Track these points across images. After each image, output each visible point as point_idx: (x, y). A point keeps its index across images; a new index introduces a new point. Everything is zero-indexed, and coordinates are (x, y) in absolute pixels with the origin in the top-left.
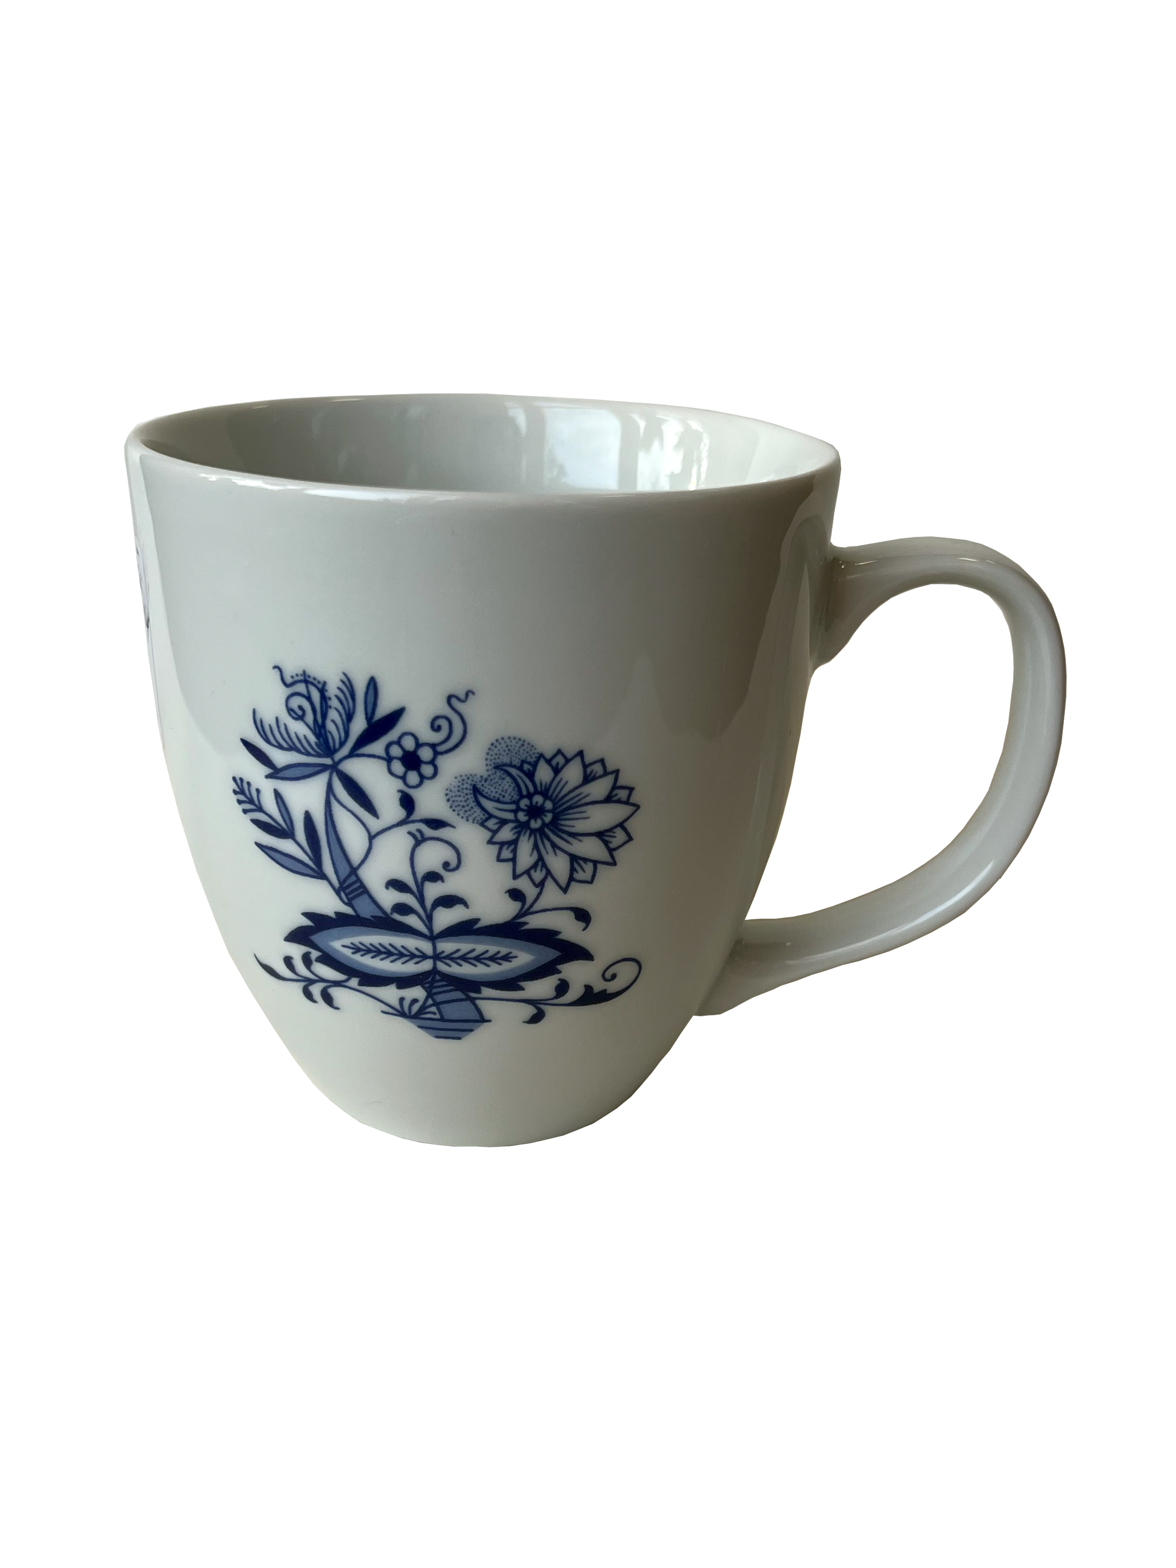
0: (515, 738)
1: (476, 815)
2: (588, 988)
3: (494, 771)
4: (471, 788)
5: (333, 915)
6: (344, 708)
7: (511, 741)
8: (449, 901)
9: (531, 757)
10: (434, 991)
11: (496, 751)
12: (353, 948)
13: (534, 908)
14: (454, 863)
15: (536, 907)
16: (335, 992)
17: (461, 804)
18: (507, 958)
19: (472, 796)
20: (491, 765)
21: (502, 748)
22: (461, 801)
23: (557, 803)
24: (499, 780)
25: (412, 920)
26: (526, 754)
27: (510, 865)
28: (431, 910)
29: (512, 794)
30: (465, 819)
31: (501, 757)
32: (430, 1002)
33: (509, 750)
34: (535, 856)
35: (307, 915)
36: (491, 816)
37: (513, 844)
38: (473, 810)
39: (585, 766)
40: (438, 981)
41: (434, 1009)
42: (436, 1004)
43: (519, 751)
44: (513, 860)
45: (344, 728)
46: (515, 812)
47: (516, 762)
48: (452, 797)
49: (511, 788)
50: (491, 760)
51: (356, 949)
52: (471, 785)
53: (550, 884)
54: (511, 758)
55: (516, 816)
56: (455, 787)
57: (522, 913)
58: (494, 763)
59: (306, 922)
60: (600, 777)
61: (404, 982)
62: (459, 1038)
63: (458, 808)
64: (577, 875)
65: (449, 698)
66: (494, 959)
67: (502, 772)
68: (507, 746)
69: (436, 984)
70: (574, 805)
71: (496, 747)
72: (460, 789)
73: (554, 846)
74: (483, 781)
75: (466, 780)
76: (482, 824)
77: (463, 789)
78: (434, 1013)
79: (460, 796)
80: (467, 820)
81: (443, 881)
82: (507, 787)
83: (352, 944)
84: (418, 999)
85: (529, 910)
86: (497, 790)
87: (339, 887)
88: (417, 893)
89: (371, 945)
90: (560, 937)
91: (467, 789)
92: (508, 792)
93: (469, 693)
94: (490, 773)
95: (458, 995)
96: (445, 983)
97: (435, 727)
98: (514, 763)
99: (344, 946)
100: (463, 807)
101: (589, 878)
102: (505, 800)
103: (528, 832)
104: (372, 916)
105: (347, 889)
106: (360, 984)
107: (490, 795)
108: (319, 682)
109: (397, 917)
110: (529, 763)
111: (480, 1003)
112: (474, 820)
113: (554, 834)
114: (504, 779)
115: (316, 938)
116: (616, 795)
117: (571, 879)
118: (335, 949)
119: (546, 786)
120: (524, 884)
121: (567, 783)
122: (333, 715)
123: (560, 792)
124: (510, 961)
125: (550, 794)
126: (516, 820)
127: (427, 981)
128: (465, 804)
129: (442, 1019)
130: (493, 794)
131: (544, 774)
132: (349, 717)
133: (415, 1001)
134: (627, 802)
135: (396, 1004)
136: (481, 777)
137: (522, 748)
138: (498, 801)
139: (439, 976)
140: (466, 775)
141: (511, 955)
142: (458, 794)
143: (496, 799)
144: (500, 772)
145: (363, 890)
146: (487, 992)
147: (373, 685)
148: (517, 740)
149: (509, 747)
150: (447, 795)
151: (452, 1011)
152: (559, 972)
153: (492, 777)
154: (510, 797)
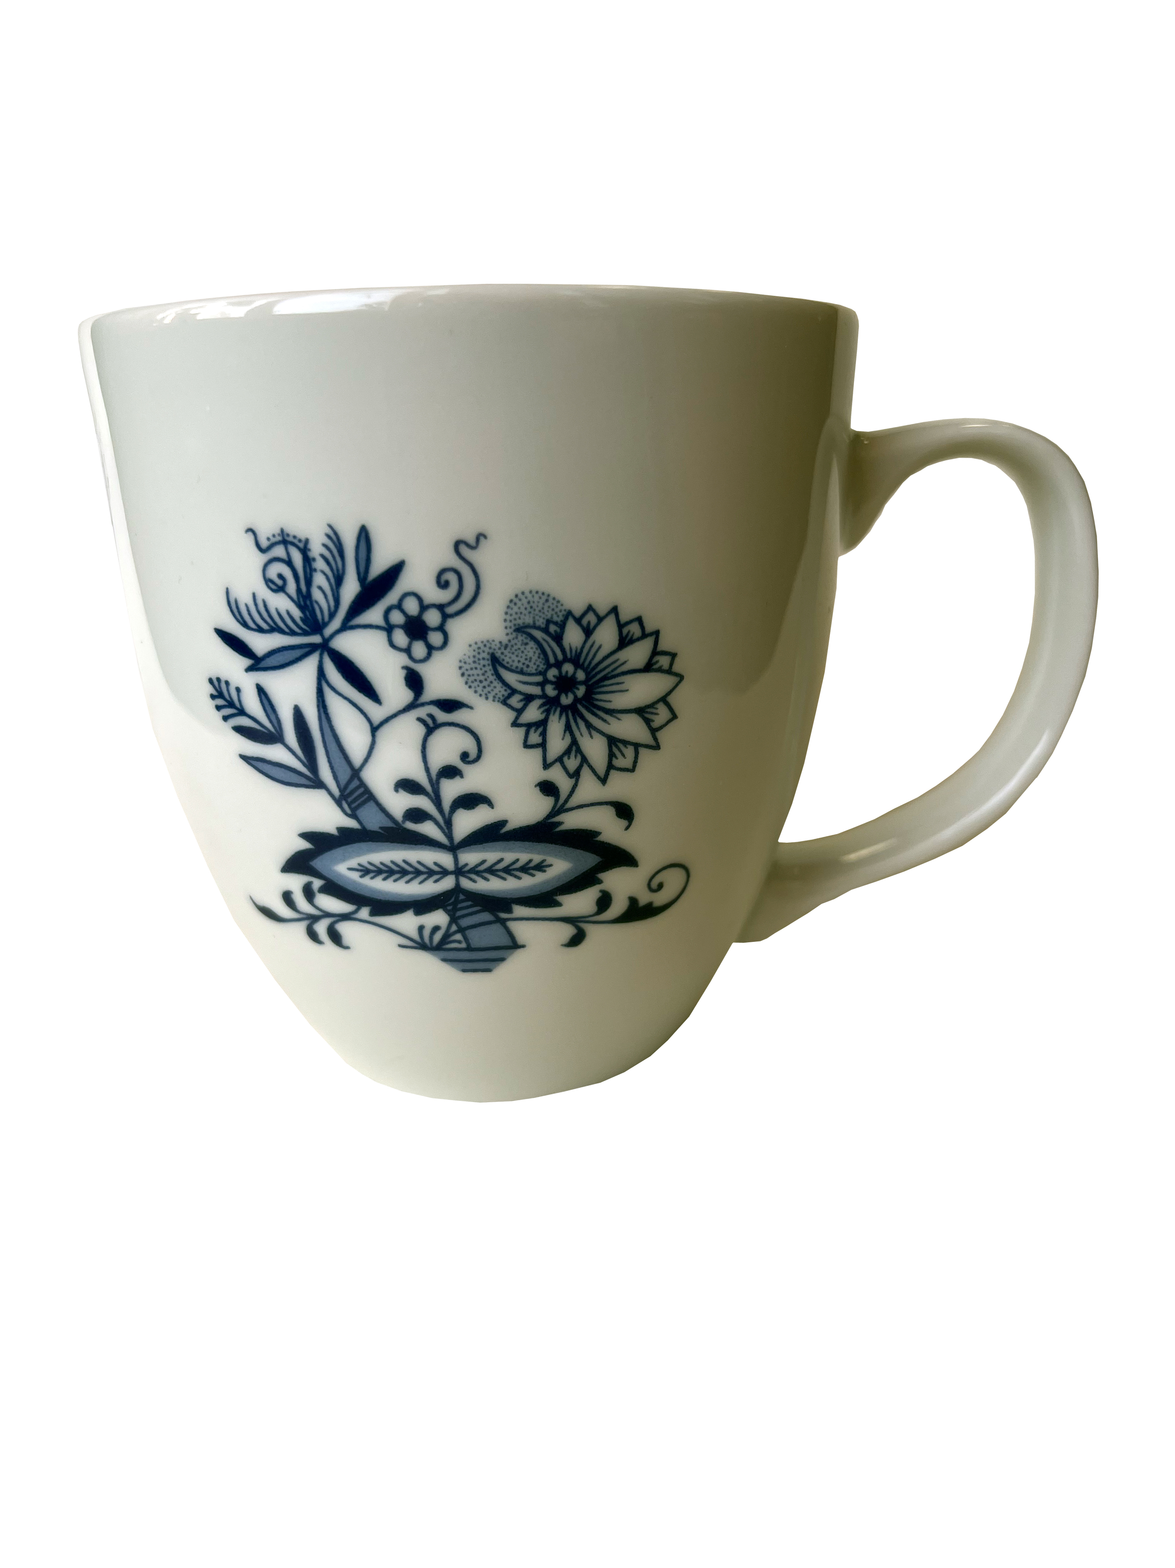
0: (537, 592)
1: (496, 691)
2: (633, 901)
3: (514, 634)
4: (489, 657)
5: (334, 831)
6: (332, 569)
7: (533, 596)
8: (470, 801)
9: (558, 616)
10: (459, 913)
11: (516, 609)
12: (361, 871)
13: (568, 805)
14: (473, 752)
15: (573, 802)
16: (344, 928)
17: (478, 678)
18: (541, 867)
19: (491, 667)
20: (510, 627)
21: (523, 605)
22: (478, 675)
23: (590, 673)
24: (521, 645)
25: (428, 829)
26: (551, 612)
27: (538, 752)
28: (449, 814)
29: (538, 663)
30: (484, 696)
31: (522, 617)
32: (454, 928)
33: (531, 607)
34: (568, 740)
35: (306, 836)
36: (514, 692)
37: (542, 725)
38: (492, 685)
39: (621, 626)
40: (463, 901)
41: (458, 937)
42: (461, 930)
43: (543, 608)
44: (543, 745)
45: (333, 595)
46: (542, 685)
47: (541, 622)
48: (467, 670)
49: (537, 655)
50: (511, 621)
51: (365, 871)
52: (488, 653)
53: (586, 775)
54: (534, 618)
55: (543, 690)
56: (469, 657)
57: (557, 811)
58: (515, 625)
59: (304, 845)
60: (638, 639)
61: (422, 906)
62: (489, 970)
63: (476, 684)
64: (616, 760)
65: (457, 545)
66: (526, 869)
67: (524, 636)
68: (529, 602)
69: (460, 906)
70: (609, 675)
71: (515, 604)
72: (476, 660)
73: (589, 726)
74: (503, 648)
75: (482, 648)
76: (505, 702)
77: (479, 659)
78: (459, 942)
79: (476, 668)
80: (487, 698)
81: (462, 777)
82: (531, 654)
83: (359, 865)
84: (440, 925)
85: (564, 806)
86: (519, 658)
87: (340, 795)
88: (432, 794)
89: (382, 863)
90: (601, 838)
91: (484, 659)
92: (533, 661)
93: (480, 537)
94: (510, 637)
95: (486, 916)
96: (470, 903)
97: (442, 584)
98: (538, 624)
99: (350, 869)
100: (481, 682)
101: (630, 766)
102: (529, 670)
103: (558, 710)
104: (381, 828)
105: (348, 797)
106: (373, 913)
107: (512, 666)
108: (300, 541)
109: (410, 826)
110: (556, 623)
111: (512, 925)
112: (494, 697)
113: (589, 712)
114: (526, 644)
115: (318, 863)
116: (657, 662)
117: (610, 767)
118: (340, 876)
119: (576, 651)
120: (556, 775)
121: (600, 647)
122: (319, 580)
123: (593, 659)
124: (545, 871)
125: (581, 661)
126: (544, 696)
127: (449, 902)
128: (482, 678)
129: (469, 949)
130: (515, 664)
131: (573, 636)
132: (338, 580)
133: (436, 929)
134: (669, 672)
135: (415, 935)
136: (500, 642)
137: (547, 605)
138: (522, 672)
139: (463, 894)
140: (482, 642)
141: (545, 864)
142: (473, 665)
143: (519, 670)
144: (522, 636)
145: (368, 796)
146: (519, 911)
147: (364, 536)
148: (540, 594)
149: (532, 604)
150: (460, 668)
151: (479, 937)
152: (600, 882)
153: (513, 642)
154: (535, 667)
